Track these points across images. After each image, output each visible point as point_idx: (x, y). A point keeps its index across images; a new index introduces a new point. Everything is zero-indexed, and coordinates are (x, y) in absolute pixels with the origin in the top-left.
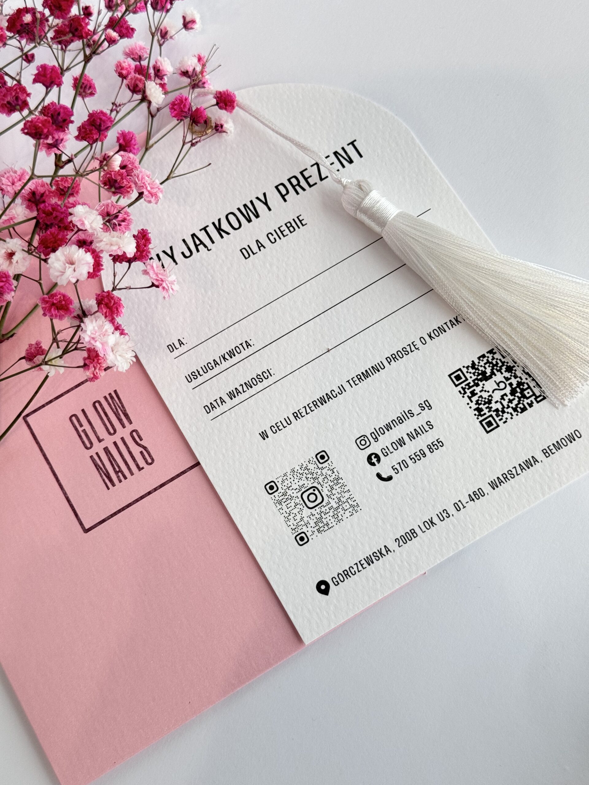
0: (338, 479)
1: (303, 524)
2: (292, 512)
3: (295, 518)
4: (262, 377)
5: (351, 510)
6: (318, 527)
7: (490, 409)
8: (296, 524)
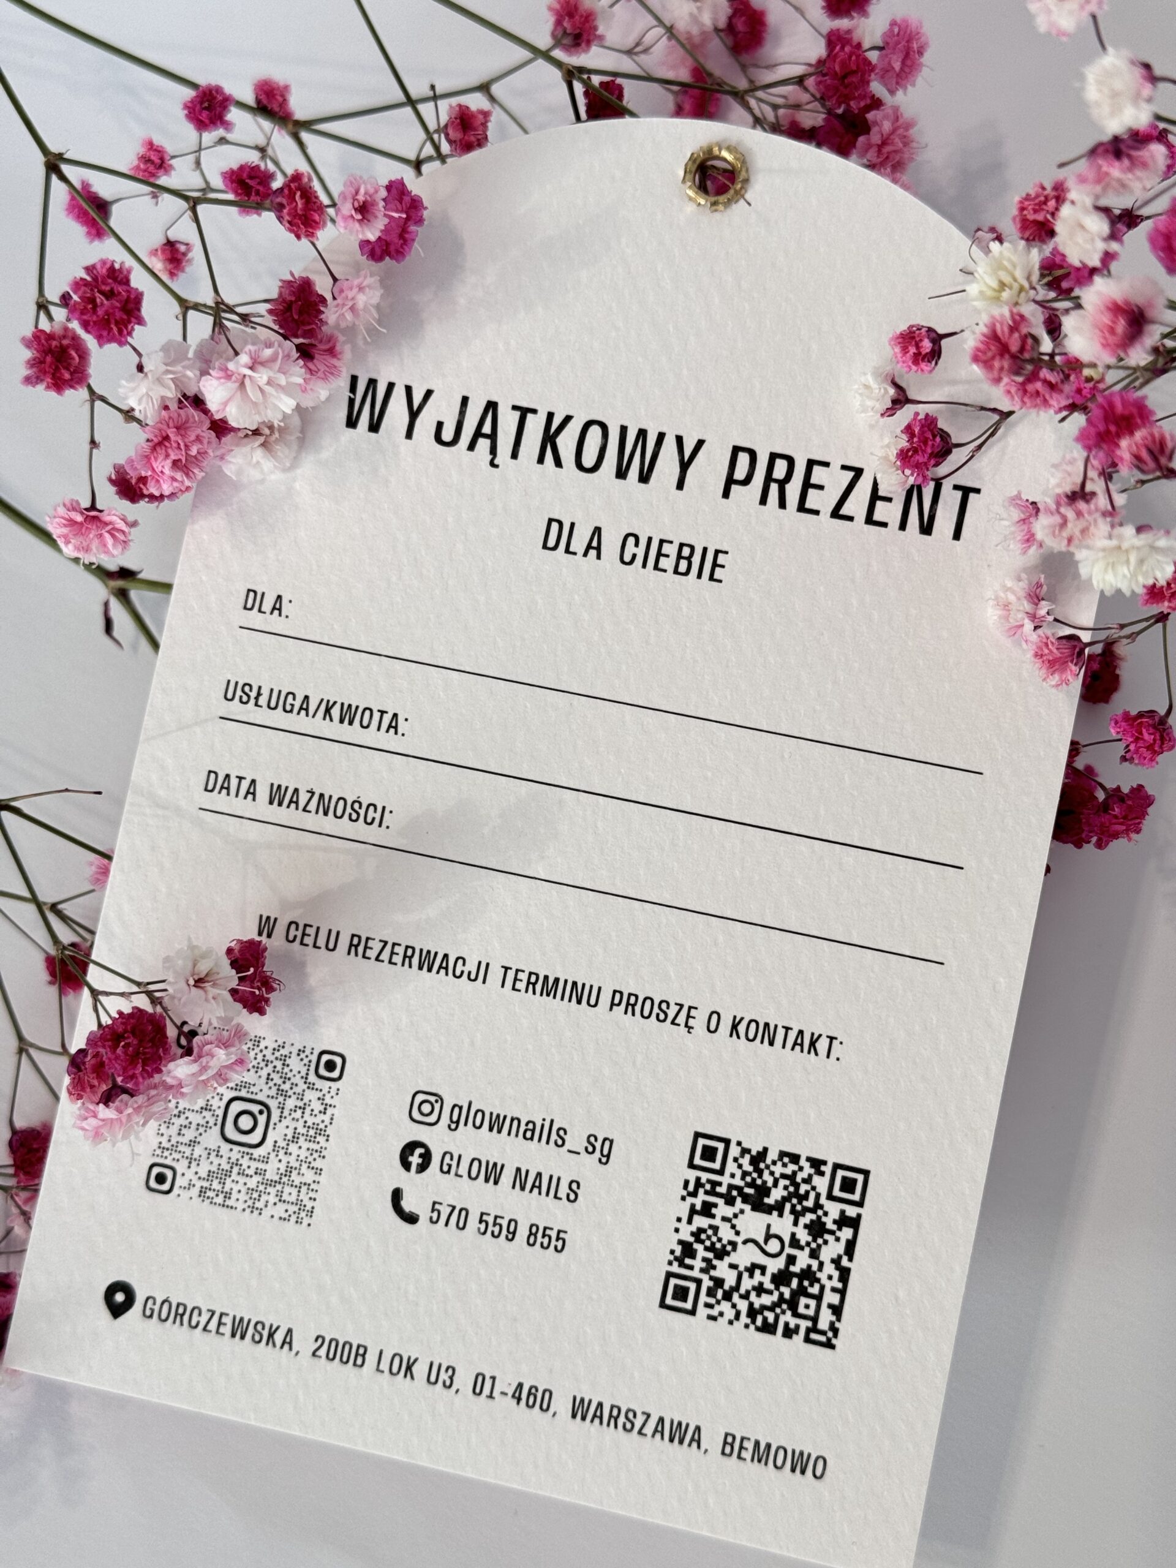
0: (320, 1132)
1: (188, 1154)
2: (188, 1114)
3: (184, 1131)
4: (362, 812)
5: (292, 1209)
6: (206, 1184)
7: (709, 1266)
8: (173, 1142)
